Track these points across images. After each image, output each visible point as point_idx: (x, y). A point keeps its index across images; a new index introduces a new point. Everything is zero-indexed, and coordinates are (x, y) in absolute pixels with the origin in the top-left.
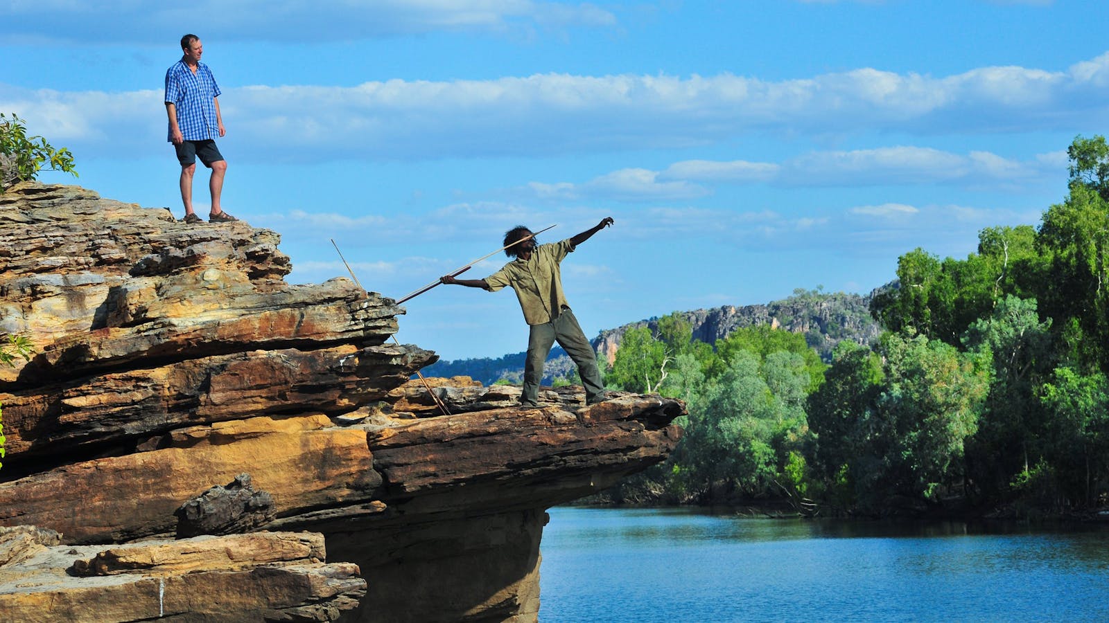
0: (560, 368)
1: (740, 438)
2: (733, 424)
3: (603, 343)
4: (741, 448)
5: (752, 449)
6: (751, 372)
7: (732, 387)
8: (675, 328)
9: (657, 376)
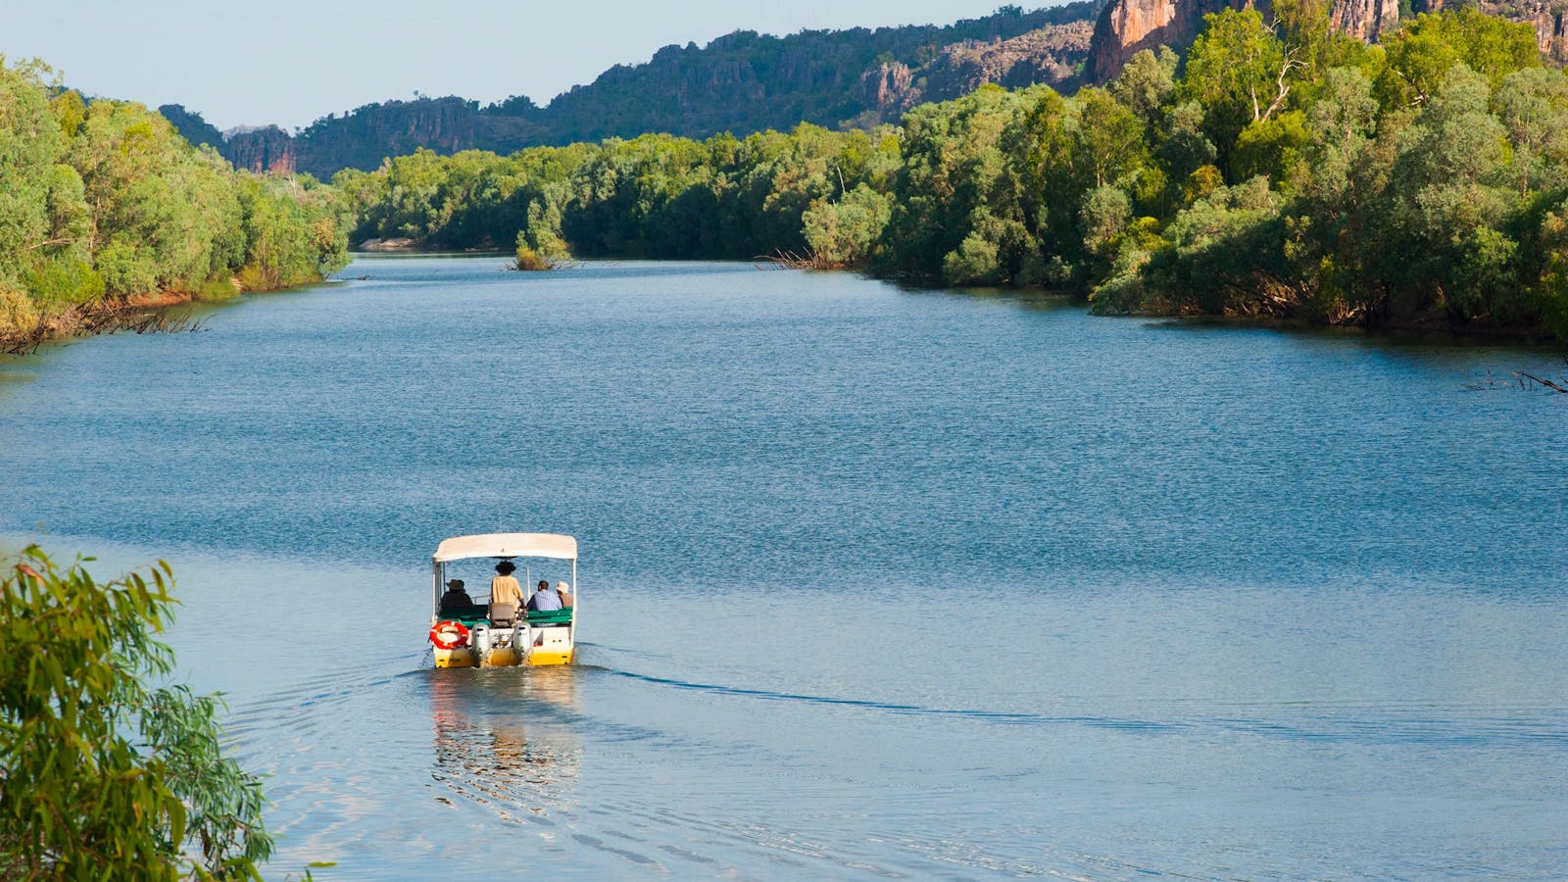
0: (1046, 44)
1: (1455, 220)
2: (1442, 197)
3: (1120, 8)
4: (1456, 239)
5: (1477, 241)
6: (1477, 105)
7: (1441, 132)
8: (1301, 11)
9: (1270, 92)
